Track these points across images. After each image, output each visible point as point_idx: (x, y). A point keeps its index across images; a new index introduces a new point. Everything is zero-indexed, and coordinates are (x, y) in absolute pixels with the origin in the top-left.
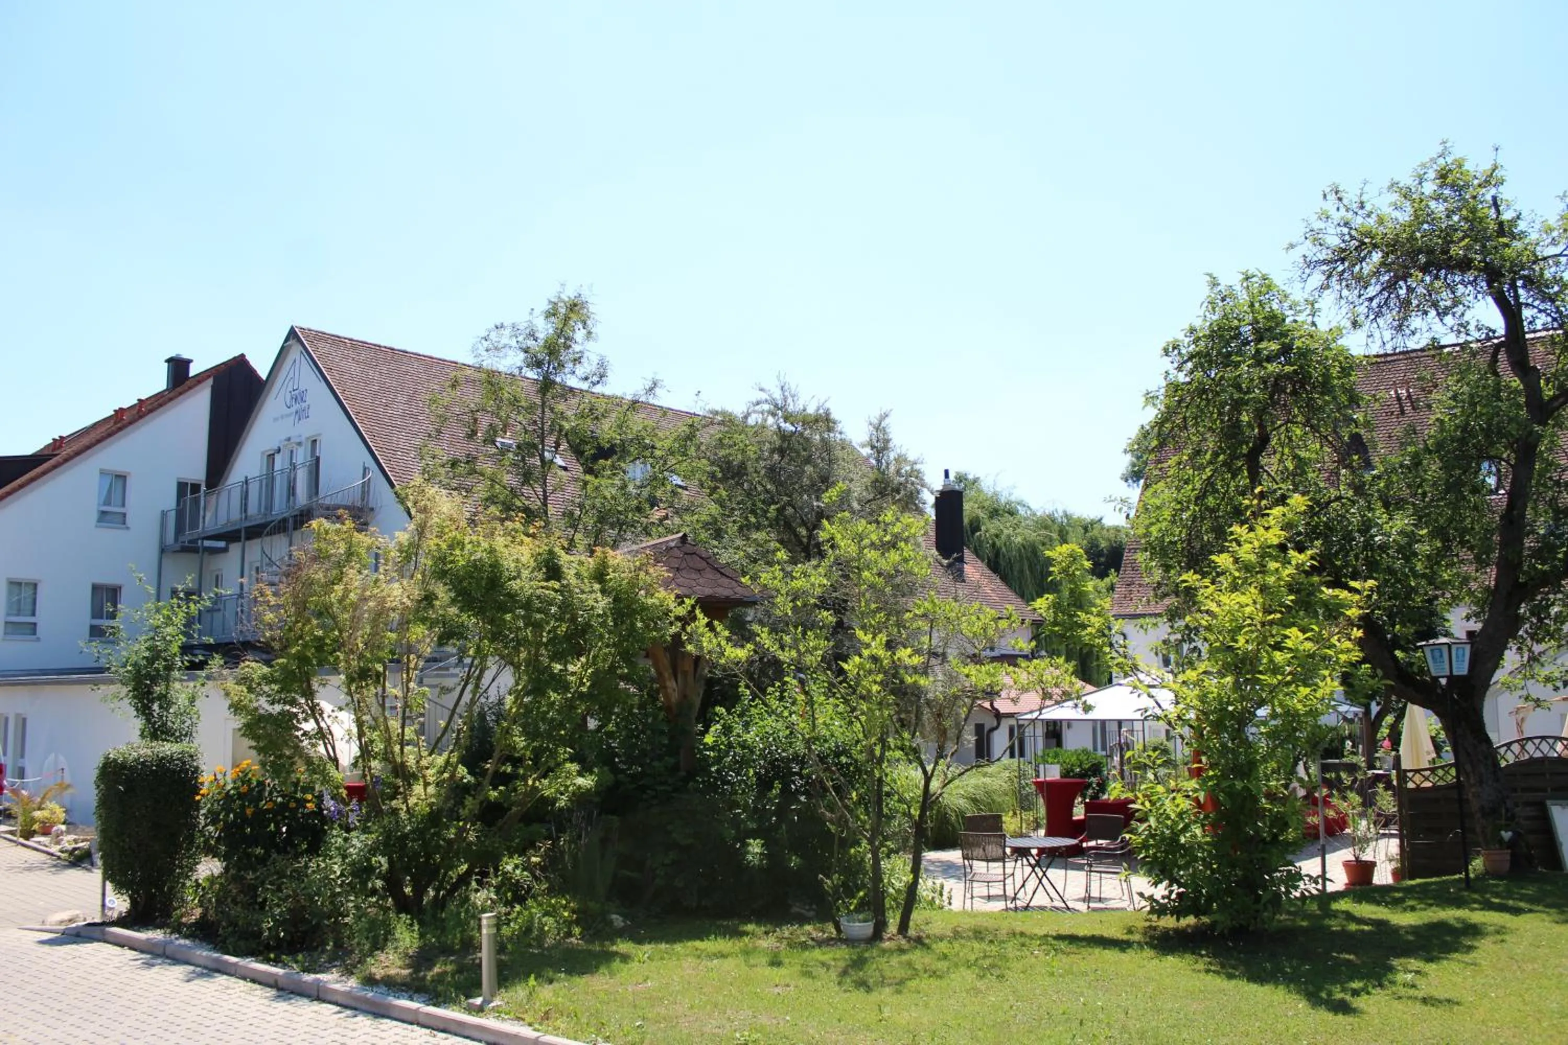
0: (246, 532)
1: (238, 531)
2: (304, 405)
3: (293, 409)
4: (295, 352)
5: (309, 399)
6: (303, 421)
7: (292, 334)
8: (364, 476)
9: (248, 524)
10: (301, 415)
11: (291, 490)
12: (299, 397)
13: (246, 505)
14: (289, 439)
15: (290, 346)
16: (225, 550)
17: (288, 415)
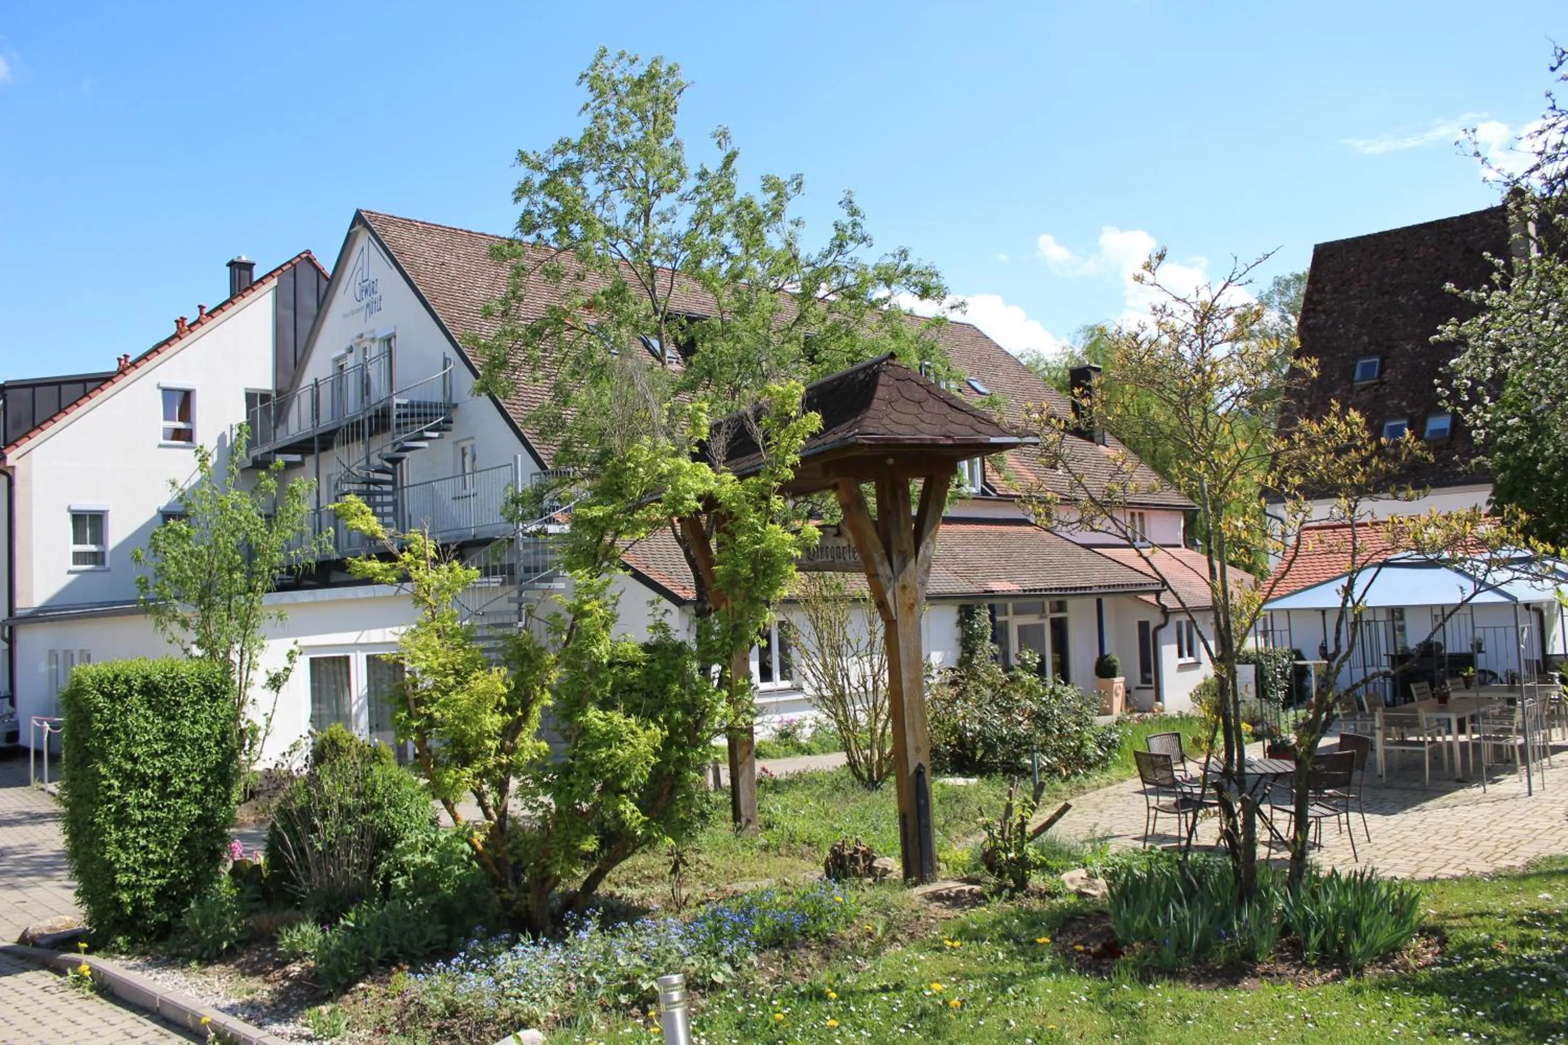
0: (320, 442)
1: (310, 440)
2: (375, 296)
3: (364, 303)
4: (363, 239)
5: (380, 288)
6: (375, 315)
7: (358, 219)
8: (445, 368)
9: (321, 431)
10: (373, 308)
11: (366, 387)
12: (369, 289)
13: (318, 410)
14: (361, 336)
15: (357, 233)
16: (300, 464)
17: (358, 310)
